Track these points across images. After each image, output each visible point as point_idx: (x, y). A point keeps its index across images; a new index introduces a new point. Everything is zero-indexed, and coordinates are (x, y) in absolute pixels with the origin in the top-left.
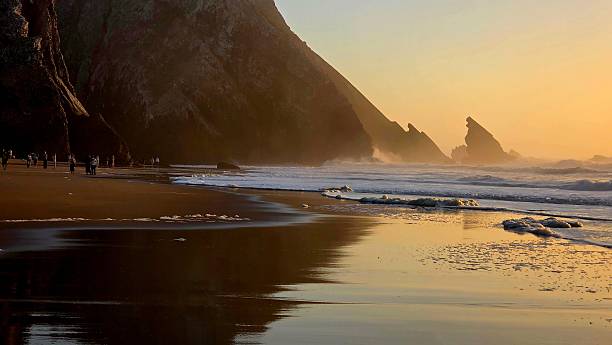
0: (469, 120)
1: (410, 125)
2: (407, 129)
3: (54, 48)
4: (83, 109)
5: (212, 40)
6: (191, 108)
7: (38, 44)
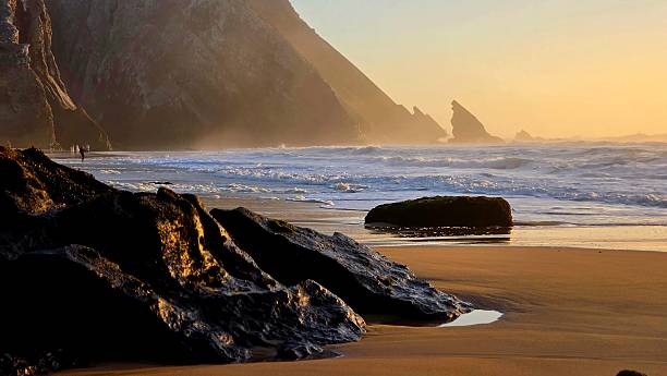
0: (454, 103)
1: (415, 108)
2: (412, 112)
3: (46, 50)
4: (71, 103)
5: (205, 34)
6: (183, 99)
7: (26, 49)
